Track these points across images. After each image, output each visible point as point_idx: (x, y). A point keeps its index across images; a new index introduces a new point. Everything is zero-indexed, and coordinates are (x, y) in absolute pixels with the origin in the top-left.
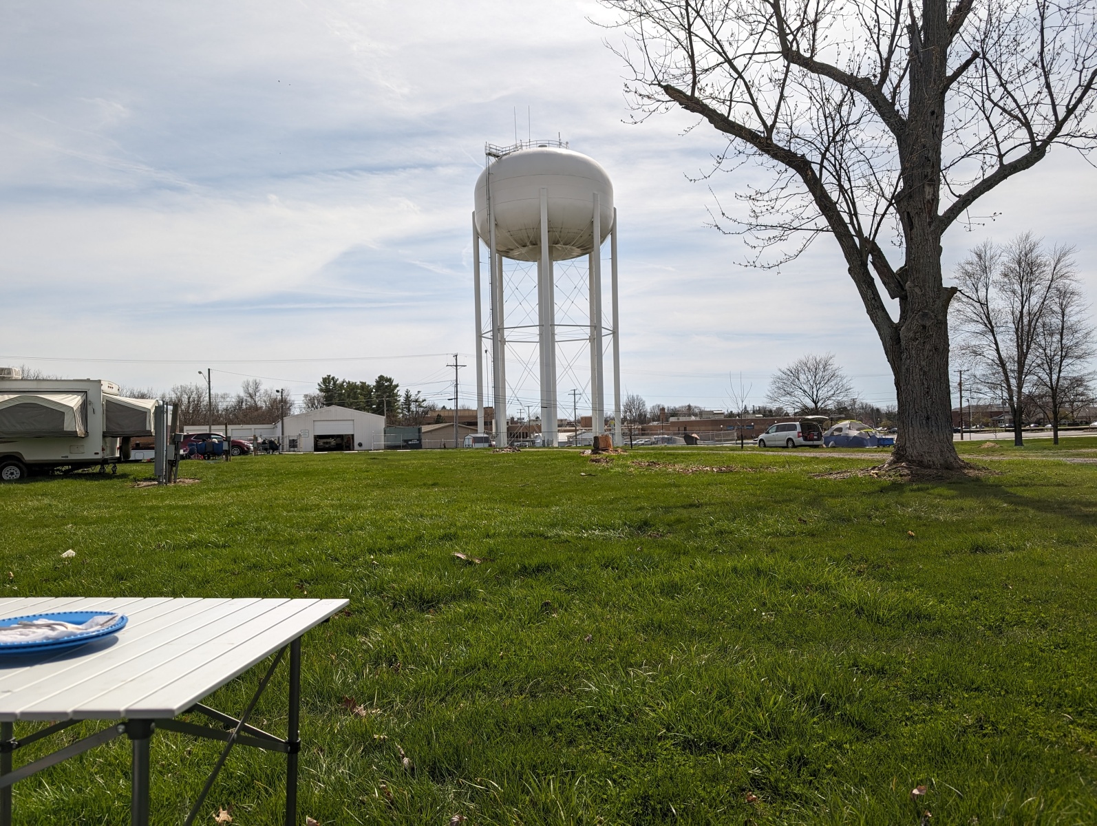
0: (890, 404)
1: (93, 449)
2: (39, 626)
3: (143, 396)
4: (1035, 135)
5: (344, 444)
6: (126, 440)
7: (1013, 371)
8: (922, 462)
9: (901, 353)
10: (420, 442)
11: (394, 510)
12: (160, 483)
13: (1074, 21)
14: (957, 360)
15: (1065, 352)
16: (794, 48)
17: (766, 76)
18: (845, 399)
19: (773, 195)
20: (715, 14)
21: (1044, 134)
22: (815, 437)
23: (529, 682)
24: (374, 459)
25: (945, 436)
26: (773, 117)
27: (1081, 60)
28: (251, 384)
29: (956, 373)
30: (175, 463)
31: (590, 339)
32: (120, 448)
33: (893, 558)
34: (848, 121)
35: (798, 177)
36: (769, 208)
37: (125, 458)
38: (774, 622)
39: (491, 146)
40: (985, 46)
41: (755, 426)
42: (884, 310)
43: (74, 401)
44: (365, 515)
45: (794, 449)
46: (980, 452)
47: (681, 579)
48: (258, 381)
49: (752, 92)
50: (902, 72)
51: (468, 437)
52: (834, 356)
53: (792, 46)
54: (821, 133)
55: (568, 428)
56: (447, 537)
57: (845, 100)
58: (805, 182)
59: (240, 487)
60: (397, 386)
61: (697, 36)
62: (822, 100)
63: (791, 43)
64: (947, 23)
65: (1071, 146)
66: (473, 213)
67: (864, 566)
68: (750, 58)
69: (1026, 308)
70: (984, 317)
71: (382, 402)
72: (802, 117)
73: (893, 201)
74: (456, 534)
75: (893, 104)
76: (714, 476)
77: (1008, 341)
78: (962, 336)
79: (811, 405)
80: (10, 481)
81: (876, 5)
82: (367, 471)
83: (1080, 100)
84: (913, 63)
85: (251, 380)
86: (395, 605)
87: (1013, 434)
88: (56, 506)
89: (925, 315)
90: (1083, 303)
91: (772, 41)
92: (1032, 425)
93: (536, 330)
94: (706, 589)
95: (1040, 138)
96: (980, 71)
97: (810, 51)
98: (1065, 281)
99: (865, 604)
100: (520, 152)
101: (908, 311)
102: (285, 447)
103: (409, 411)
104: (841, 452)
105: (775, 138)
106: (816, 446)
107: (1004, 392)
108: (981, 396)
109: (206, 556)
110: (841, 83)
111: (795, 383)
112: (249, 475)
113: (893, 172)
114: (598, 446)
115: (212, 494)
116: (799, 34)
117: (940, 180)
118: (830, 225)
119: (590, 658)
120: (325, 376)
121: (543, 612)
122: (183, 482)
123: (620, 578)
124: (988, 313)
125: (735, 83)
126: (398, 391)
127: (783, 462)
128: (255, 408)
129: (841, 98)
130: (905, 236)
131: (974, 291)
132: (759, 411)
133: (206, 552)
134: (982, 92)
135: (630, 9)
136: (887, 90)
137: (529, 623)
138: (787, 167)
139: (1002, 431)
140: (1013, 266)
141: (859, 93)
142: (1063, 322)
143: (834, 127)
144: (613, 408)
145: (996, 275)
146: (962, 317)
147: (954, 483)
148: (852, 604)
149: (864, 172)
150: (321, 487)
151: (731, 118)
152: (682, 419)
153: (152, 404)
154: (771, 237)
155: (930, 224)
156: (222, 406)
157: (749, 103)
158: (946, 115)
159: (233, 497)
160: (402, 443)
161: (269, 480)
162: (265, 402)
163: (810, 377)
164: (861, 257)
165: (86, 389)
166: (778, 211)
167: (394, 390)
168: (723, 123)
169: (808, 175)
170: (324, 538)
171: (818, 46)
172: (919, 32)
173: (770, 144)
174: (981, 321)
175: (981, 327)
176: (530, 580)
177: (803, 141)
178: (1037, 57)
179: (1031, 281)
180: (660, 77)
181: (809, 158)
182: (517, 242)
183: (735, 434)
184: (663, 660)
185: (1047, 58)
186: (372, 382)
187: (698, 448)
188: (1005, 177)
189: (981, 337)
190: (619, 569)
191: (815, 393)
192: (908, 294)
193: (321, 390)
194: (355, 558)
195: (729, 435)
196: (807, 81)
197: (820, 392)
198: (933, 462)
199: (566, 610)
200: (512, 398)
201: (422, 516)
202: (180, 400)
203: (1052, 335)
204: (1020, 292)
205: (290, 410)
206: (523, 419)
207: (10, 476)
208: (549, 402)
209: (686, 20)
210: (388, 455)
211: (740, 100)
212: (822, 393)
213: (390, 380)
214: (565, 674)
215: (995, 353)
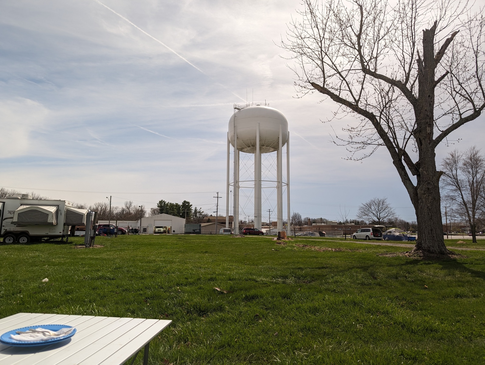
0: (413, 221)
1: (59, 231)
2: (38, 332)
3: (81, 207)
4: (476, 106)
5: (167, 231)
6: (73, 227)
7: (470, 208)
8: (429, 250)
9: (418, 200)
10: (200, 231)
11: (188, 264)
12: (86, 247)
14: (444, 202)
16: (368, 68)
17: (355, 79)
18: (393, 218)
19: (359, 129)
20: (334, 54)
21: (479, 105)
22: (379, 235)
23: (248, 355)
24: (180, 238)
25: (440, 239)
26: (359, 97)
28: (128, 203)
29: (443, 208)
30: (94, 238)
31: (277, 187)
32: (71, 230)
33: (418, 299)
34: (391, 99)
35: (370, 122)
36: (357, 134)
37: (72, 235)
38: (363, 330)
39: (236, 105)
40: (451, 68)
41: (351, 229)
42: (410, 180)
43: (53, 209)
44: (175, 266)
45: (369, 241)
46: (456, 245)
47: (319, 305)
48: (131, 202)
49: (350, 86)
50: (415, 79)
51: (221, 229)
52: (387, 199)
53: (366, 67)
54: (380, 103)
55: (266, 227)
56: (211, 279)
57: (390, 90)
58: (373, 124)
59: (121, 250)
60: (191, 205)
61: (325, 63)
62: (380, 90)
63: (366, 66)
64: (434, 59)
66: (228, 132)
67: (404, 302)
68: (349, 72)
69: (475, 179)
70: (456, 183)
71: (184, 213)
72: (371, 96)
73: (413, 133)
74: (215, 278)
75: (411, 92)
76: (333, 253)
77: (467, 194)
78: (446, 191)
79: (377, 220)
80: (22, 244)
81: (403, 51)
82: (177, 245)
84: (420, 75)
85: (128, 201)
86: (188, 312)
87: (471, 237)
88: (41, 256)
89: (429, 183)
91: (358, 65)
92: (480, 233)
93: (253, 183)
94: (330, 311)
95: (478, 107)
96: (450, 79)
97: (374, 69)
99: (406, 322)
100: (249, 107)
101: (421, 181)
102: (141, 231)
103: (196, 216)
104: (391, 243)
105: (360, 105)
106: (380, 240)
107: (466, 217)
108: (456, 218)
109: (105, 284)
110: (388, 83)
111: (369, 210)
112: (125, 244)
113: (412, 120)
114: (280, 236)
115: (108, 253)
116: (370, 62)
117: (433, 124)
118: (384, 143)
119: (277, 344)
120: (160, 200)
121: (255, 319)
122: (96, 246)
123: (290, 304)
124: (457, 181)
125: (342, 82)
126: (192, 207)
127: (365, 247)
128: (130, 213)
129: (388, 89)
130: (419, 148)
131: (451, 171)
132: (353, 222)
133: (105, 282)
134: (451, 87)
135: (297, 51)
136: (408, 86)
137: (248, 325)
138: (365, 118)
139: (466, 235)
140: (468, 161)
141: (397, 88)
143: (385, 101)
144: (287, 218)
145: (460, 164)
146: (445, 182)
147: (445, 261)
148: (399, 322)
149: (399, 120)
150: (156, 251)
151: (340, 97)
152: (318, 224)
153: (86, 212)
154: (358, 147)
155: (429, 143)
156: (115, 212)
157: (348, 91)
158: (435, 96)
159: (117, 255)
160: (192, 231)
161: (134, 247)
162: (134, 211)
163: (376, 208)
164: (399, 157)
165: (59, 204)
166: (361, 136)
167: (190, 207)
168: (337, 99)
169: (374, 121)
170: (157, 277)
171: (378, 68)
172: (422, 62)
173: (357, 108)
174: (454, 185)
175: (455, 187)
176: (249, 303)
177: (372, 107)
178: (475, 74)
179: (477, 168)
180: (309, 79)
181: (375, 114)
182: (246, 145)
183: (342, 232)
184: (311, 347)
185: (480, 74)
186: (180, 203)
187: (325, 239)
188: (463, 124)
189: (454, 192)
190: (290, 299)
191: (379, 215)
192: (421, 174)
193: (158, 206)
194: (171, 287)
195: (339, 232)
196: (373, 82)
197: (381, 214)
198: (435, 250)
199: (266, 319)
200: (242, 212)
201: (200, 268)
202: (97, 209)
204: (472, 172)
205: (144, 215)
206: (246, 222)
207: (23, 241)
208: (258, 215)
209: (321, 56)
210: (186, 237)
211: (344, 89)
212: (382, 215)
213: (188, 203)
214: (265, 352)
215: (461, 199)
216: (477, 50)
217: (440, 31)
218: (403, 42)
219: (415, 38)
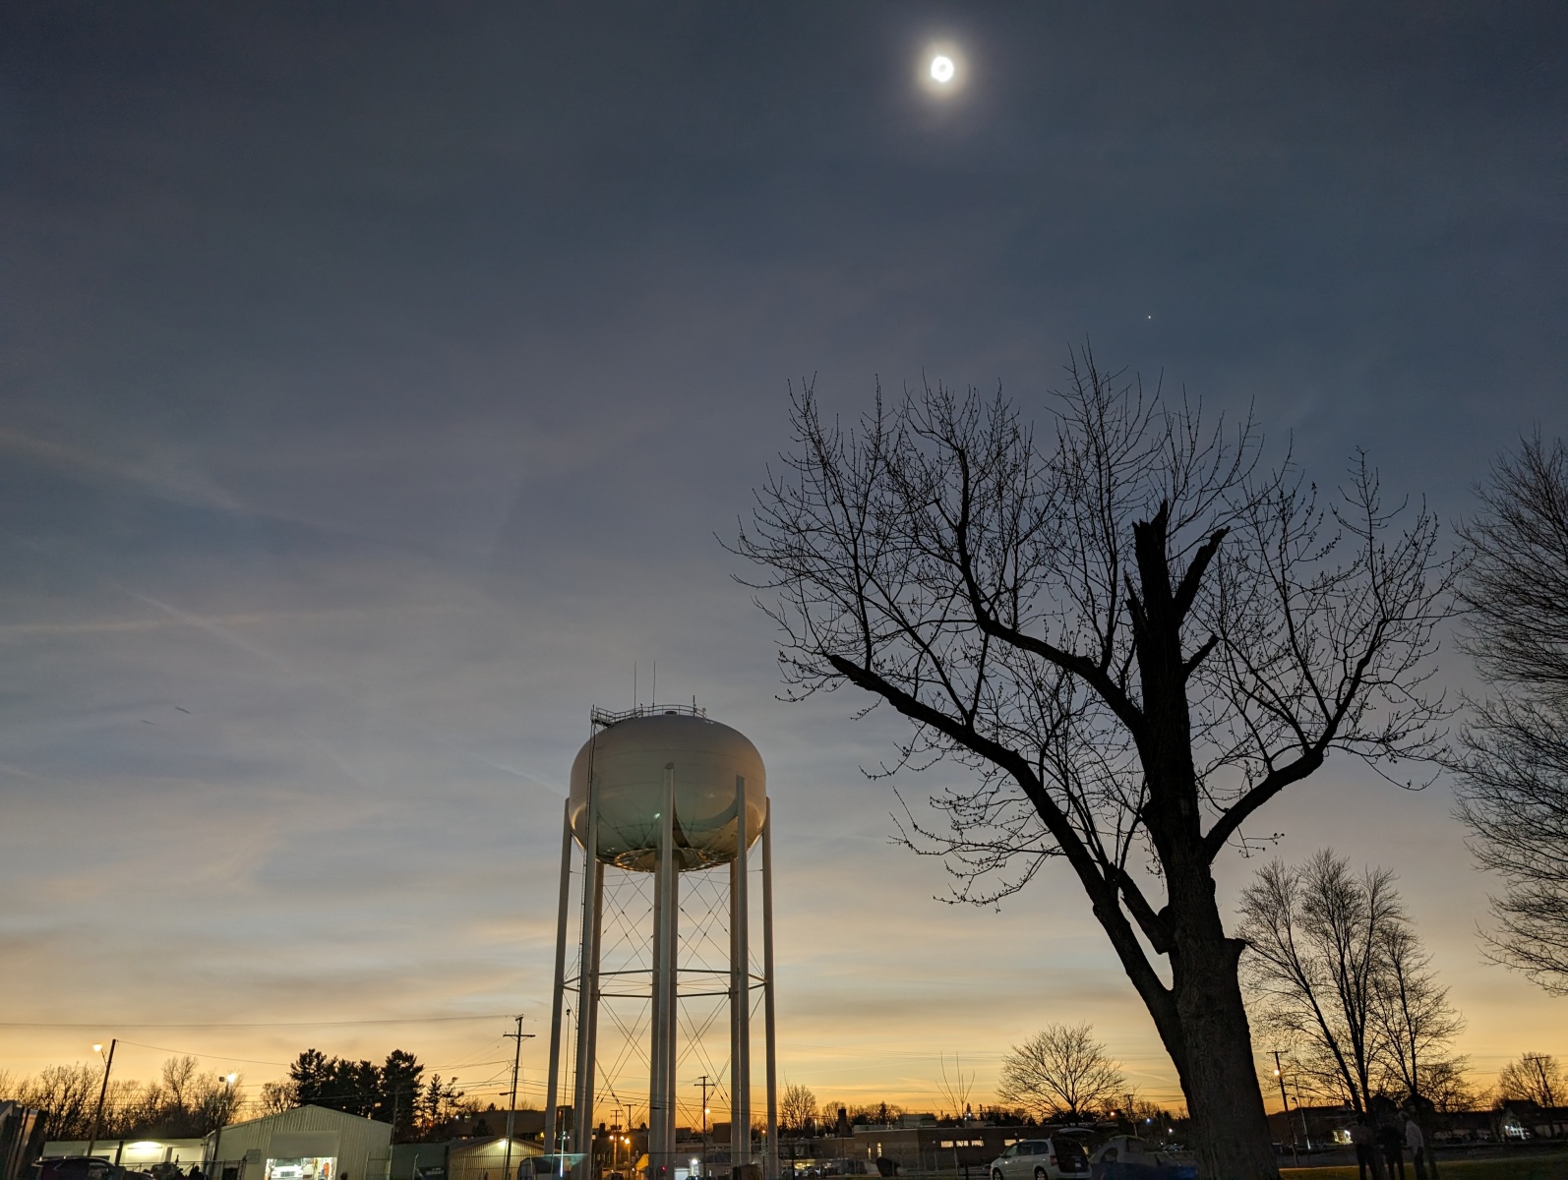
0: (1179, 1108)
4: (1306, 735)
7: (1348, 1055)
9: (1183, 1039)
13: (1323, 602)
14: (1269, 1036)
15: (1415, 1025)
16: (993, 618)
17: (959, 650)
18: (1118, 1098)
19: (982, 800)
20: (892, 576)
21: (1316, 733)
22: (1078, 1165)
26: (972, 701)
27: (1341, 648)
28: (179, 1064)
31: (730, 993)
34: (1069, 710)
35: (1012, 778)
36: (978, 819)
39: (600, 711)
40: (1224, 626)
42: (1150, 970)
48: (191, 1060)
49: (944, 670)
50: (1128, 654)
52: (1091, 1027)
53: (989, 615)
54: (1035, 723)
55: (692, 1145)
57: (1062, 684)
58: (1021, 785)
60: (420, 1069)
61: (868, 600)
62: (1033, 683)
64: (1174, 599)
65: (1352, 751)
66: (567, 801)
68: (939, 627)
69: (1347, 957)
70: (1293, 970)
71: (391, 1098)
72: (1009, 702)
73: (1141, 815)
75: (1123, 690)
77: (1333, 1007)
78: (1268, 997)
79: (1066, 1106)
81: (1086, 576)
83: (1351, 694)
84: (1140, 645)
85: (181, 1058)
90: (1422, 953)
91: (964, 608)
93: (649, 978)
95: (1313, 738)
96: (1223, 656)
97: (1011, 623)
98: (1390, 919)
101: (1183, 972)
103: (434, 1112)
105: (977, 727)
107: (1344, 1089)
108: (1313, 1094)
110: (1054, 662)
111: (1039, 1071)
113: (1136, 775)
116: (997, 603)
117: (1196, 790)
118: (1061, 846)
120: (305, 1051)
124: (1297, 964)
125: (921, 656)
126: (421, 1077)
128: (178, 1109)
129: (1057, 681)
130: (1165, 865)
131: (1272, 930)
132: (989, 1114)
134: (1230, 679)
135: (786, 566)
136: (1112, 673)
138: (997, 766)
140: (1317, 896)
141: (1080, 678)
142: (1400, 979)
143: (1051, 717)
145: (1297, 907)
146: (1262, 968)
149: (1098, 774)
151: (918, 699)
152: (874, 1129)
154: (984, 858)
155: (1192, 849)
156: (121, 1104)
157: (940, 683)
160: (414, 1174)
162: (196, 1097)
163: (1059, 1060)
164: (1108, 891)
166: (989, 823)
167: (414, 1077)
168: (908, 705)
169: (1024, 777)
171: (1021, 619)
172: (1142, 609)
173: (971, 735)
174: (1289, 976)
175: (1291, 986)
177: (1014, 733)
178: (1288, 644)
179: (1346, 918)
180: (825, 644)
181: (1023, 756)
182: (626, 842)
183: (956, 1157)
185: (1301, 642)
186: (379, 1062)
188: (1279, 788)
189: (1294, 1000)
191: (1070, 1087)
192: (1180, 947)
193: (295, 1076)
196: (1012, 660)
197: (1077, 1085)
202: (50, 1096)
203: (1390, 998)
204: (1333, 933)
205: (235, 1113)
206: (620, 1127)
208: (663, 1098)
209: (855, 583)
211: (929, 678)
212: (1081, 1088)
213: (410, 1059)
215: (1320, 1028)
216: (1284, 579)
217: (1180, 526)
218: (1083, 553)
219: (1114, 542)
